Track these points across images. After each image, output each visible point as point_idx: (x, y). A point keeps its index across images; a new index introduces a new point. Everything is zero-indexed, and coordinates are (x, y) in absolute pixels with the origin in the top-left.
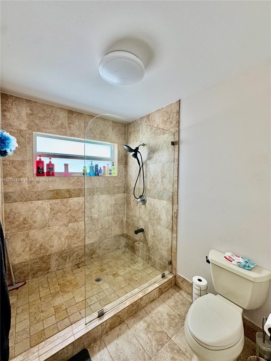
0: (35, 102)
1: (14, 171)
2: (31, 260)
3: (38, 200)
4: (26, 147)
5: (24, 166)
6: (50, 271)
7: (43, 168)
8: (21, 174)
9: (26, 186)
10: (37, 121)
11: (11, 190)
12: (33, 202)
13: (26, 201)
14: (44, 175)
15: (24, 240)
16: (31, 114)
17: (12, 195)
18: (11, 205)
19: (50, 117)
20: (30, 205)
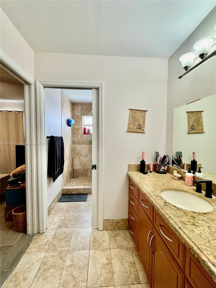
0: (83, 104)
1: (76, 132)
2: (81, 169)
3: (84, 144)
4: (80, 123)
5: (79, 130)
6: (87, 176)
7: (86, 131)
8: (78, 133)
9: (80, 138)
10: (84, 112)
11: (75, 139)
12: (82, 145)
13: (79, 144)
14: (86, 134)
15: (78, 160)
16: (82, 109)
17: (75, 141)
18: (75, 145)
19: (88, 109)
20: (81, 146)
